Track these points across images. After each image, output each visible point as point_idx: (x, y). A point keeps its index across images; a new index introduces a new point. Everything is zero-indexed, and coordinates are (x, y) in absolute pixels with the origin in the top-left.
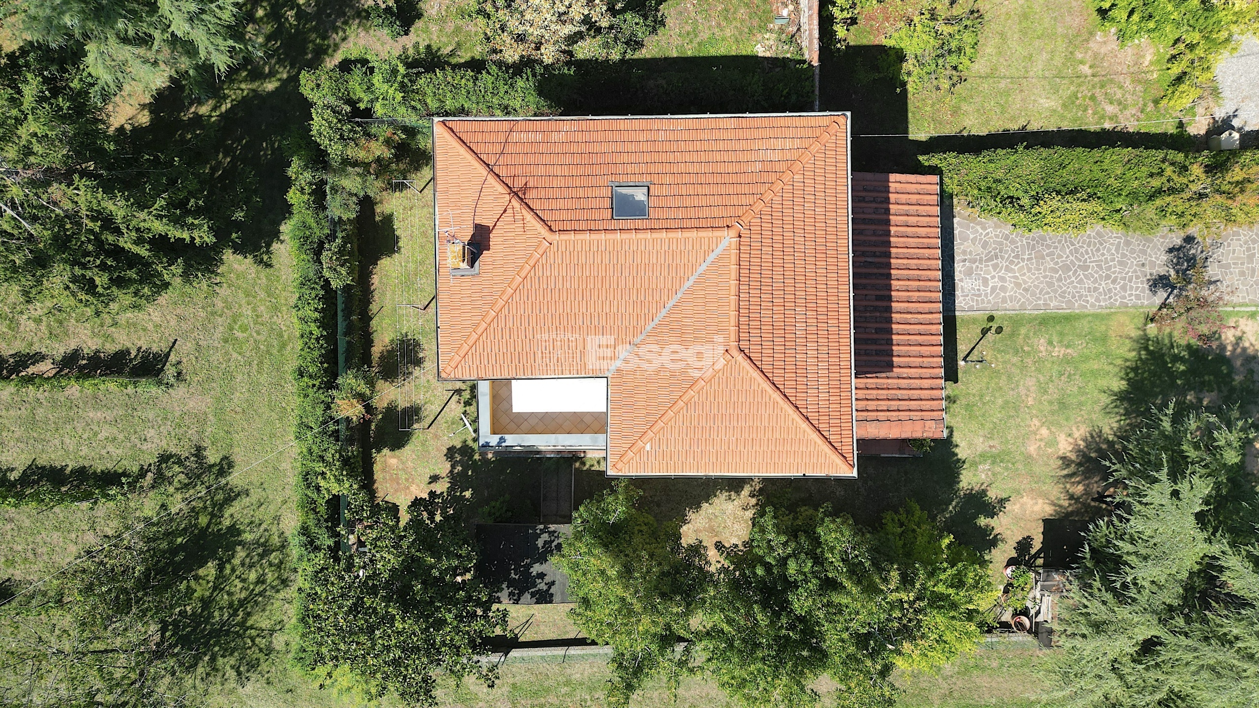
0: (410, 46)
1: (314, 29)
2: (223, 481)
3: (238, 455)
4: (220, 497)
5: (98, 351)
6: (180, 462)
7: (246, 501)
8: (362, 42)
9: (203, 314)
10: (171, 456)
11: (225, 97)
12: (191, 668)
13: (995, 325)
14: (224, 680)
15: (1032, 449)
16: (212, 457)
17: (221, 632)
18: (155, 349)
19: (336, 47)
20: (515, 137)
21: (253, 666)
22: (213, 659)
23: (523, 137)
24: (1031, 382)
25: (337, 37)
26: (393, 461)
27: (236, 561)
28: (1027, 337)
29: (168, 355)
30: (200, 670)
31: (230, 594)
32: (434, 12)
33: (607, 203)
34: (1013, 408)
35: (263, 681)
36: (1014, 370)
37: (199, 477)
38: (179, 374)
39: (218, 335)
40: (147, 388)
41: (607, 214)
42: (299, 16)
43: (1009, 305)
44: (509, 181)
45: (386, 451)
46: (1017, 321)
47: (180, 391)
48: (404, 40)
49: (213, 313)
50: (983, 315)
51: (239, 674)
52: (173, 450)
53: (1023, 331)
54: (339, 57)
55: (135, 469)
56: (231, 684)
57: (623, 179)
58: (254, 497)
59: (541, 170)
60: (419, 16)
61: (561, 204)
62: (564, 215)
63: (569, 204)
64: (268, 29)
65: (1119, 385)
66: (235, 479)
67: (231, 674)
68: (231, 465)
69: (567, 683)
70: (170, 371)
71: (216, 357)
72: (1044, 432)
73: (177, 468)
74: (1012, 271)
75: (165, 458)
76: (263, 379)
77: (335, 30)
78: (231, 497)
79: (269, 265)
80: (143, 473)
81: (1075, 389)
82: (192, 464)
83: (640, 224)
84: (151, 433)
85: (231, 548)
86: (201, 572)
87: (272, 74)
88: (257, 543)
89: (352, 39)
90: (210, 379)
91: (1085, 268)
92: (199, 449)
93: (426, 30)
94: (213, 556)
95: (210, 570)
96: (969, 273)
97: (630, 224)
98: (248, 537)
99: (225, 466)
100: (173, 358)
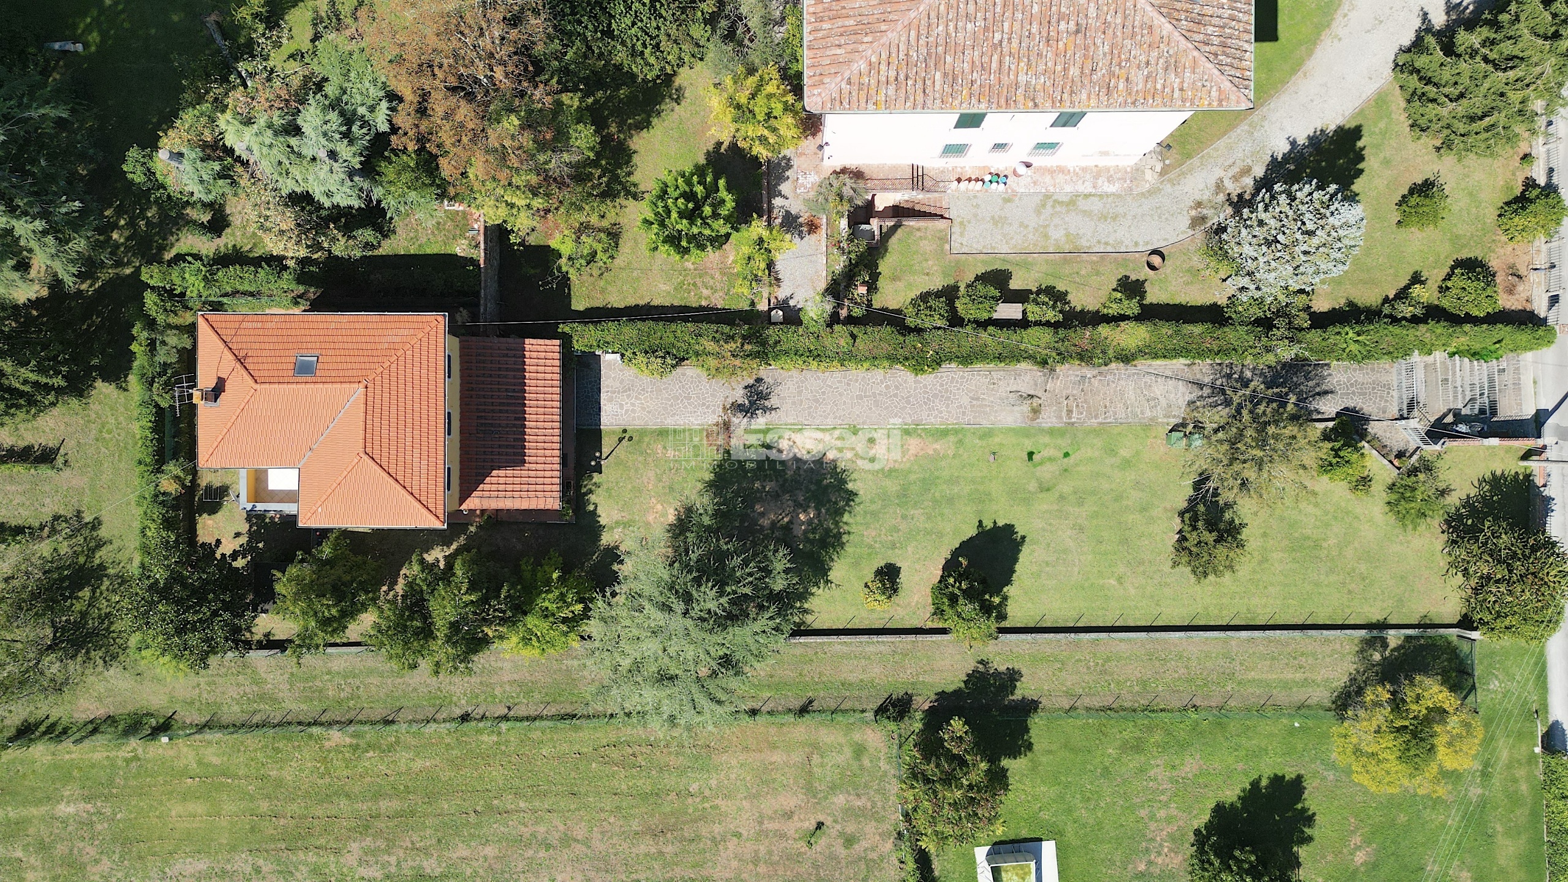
0: (222, 245)
1: (158, 233)
2: (95, 534)
3: (105, 519)
4: (92, 544)
5: (13, 446)
6: (66, 521)
7: (110, 547)
8: (189, 242)
9: (82, 422)
10: (61, 516)
11: (98, 278)
12: (73, 657)
13: (627, 436)
14: (95, 666)
15: (651, 518)
16: (88, 518)
17: (94, 634)
18: (51, 445)
19: (172, 245)
20: (244, 325)
21: (114, 657)
22: (88, 652)
23: (250, 325)
24: (651, 474)
25: (173, 239)
26: (210, 522)
27: (103, 588)
28: (649, 444)
29: (59, 449)
30: (79, 659)
31: (99, 609)
32: (238, 222)
33: (292, 366)
34: (638, 491)
35: (121, 667)
36: (640, 465)
37: (79, 531)
38: (66, 461)
39: (92, 436)
40: (45, 471)
41: (291, 373)
42: (147, 225)
43: (637, 422)
44: (236, 353)
45: (205, 515)
46: (643, 433)
47: (67, 473)
48: (218, 241)
49: (89, 421)
50: (619, 429)
51: (105, 662)
52: (62, 512)
53: (646, 439)
54: (173, 253)
55: (37, 525)
56: (100, 669)
57: (305, 352)
58: (115, 545)
59: (257, 346)
60: (228, 225)
61: (266, 366)
62: (266, 373)
63: (270, 366)
64: (127, 233)
65: (709, 476)
66: (103, 533)
67: (100, 662)
68: (100, 523)
69: (329, 673)
70: (60, 460)
71: (91, 451)
72: (659, 507)
73: (64, 525)
74: (640, 399)
75: (56, 518)
76: (122, 465)
77: (172, 234)
78: (100, 544)
79: (126, 390)
80: (42, 527)
81: (680, 479)
82: (74, 521)
83: (309, 379)
84: (47, 501)
85: (100, 578)
86: (80, 594)
87: (129, 263)
88: (117, 576)
89: (182, 240)
90: (86, 466)
91: (689, 398)
92: (79, 512)
93: (233, 234)
94: (88, 584)
95: (86, 593)
96: (610, 400)
97: (304, 379)
98: (111, 571)
99: (96, 524)
100: (62, 451)
